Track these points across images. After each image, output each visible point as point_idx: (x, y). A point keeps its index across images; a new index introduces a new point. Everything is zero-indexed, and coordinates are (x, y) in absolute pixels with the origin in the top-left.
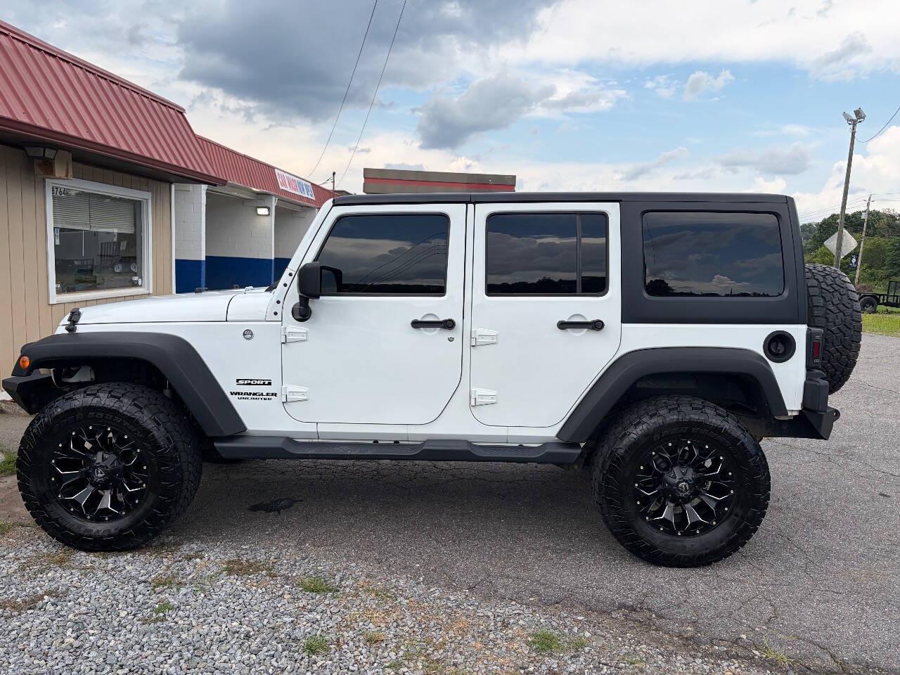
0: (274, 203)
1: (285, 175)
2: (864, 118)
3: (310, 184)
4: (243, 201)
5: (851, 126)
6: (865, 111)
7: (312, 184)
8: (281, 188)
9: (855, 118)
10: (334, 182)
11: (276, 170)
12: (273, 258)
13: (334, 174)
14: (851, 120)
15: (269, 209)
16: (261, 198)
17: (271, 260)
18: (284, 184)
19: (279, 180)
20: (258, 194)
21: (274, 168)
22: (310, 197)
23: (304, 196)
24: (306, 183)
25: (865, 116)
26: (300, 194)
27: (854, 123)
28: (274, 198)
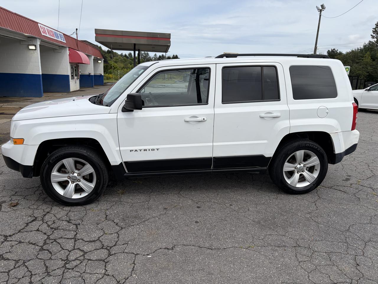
0: (38, 43)
1: (45, 27)
2: (325, 9)
3: (62, 34)
4: (20, 41)
5: (320, 12)
6: (325, 5)
7: (64, 34)
8: (43, 34)
9: (321, 8)
10: (77, 34)
11: (39, 24)
12: (41, 74)
13: (77, 29)
14: (319, 10)
15: (35, 46)
16: (31, 39)
17: (39, 75)
18: (45, 32)
19: (41, 30)
20: (29, 37)
21: (37, 23)
22: (63, 41)
23: (59, 40)
24: (60, 33)
25: (325, 8)
26: (56, 39)
27: (321, 11)
28: (38, 40)
